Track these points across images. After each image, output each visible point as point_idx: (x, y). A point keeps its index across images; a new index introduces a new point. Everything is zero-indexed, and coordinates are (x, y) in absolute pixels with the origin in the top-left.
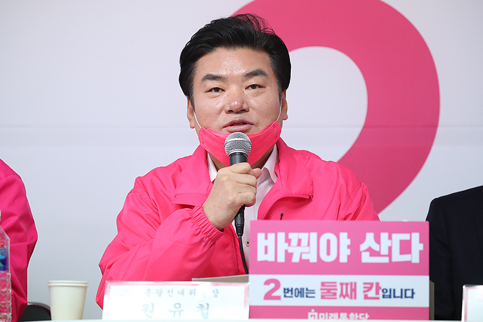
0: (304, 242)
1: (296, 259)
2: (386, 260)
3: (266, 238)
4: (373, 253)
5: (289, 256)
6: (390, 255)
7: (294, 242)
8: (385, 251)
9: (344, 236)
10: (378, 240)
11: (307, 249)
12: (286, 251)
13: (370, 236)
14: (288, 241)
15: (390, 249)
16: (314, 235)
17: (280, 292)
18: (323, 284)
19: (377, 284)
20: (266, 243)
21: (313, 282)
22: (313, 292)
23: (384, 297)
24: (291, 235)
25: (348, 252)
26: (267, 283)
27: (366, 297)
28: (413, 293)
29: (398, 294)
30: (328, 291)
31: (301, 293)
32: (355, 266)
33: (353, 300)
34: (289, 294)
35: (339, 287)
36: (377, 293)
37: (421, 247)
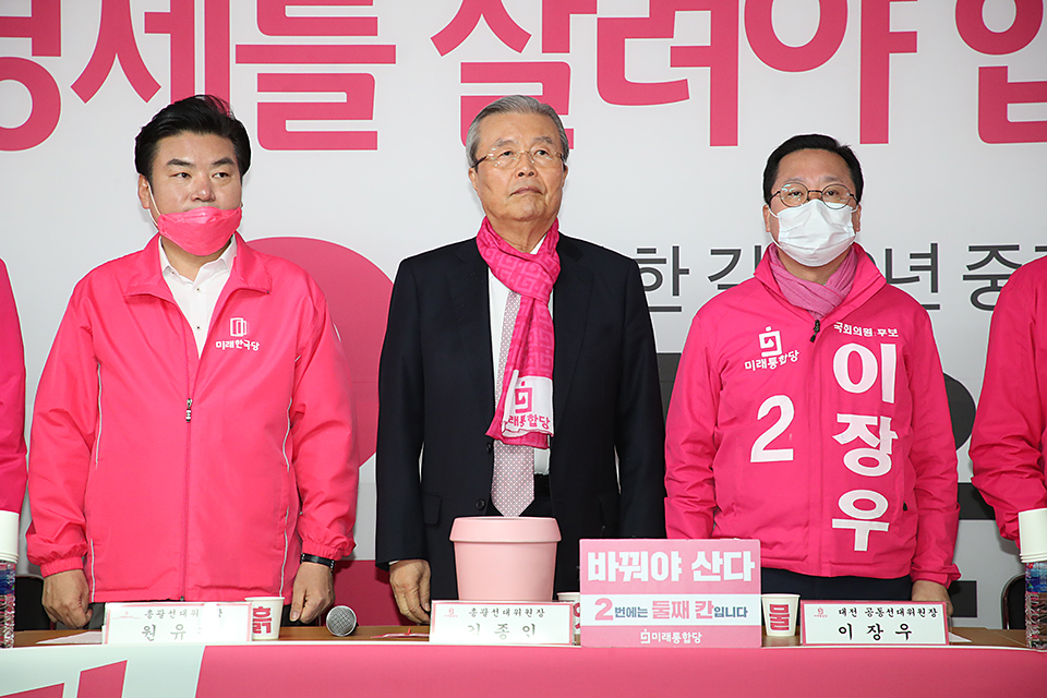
0: (635, 562)
1: (627, 578)
2: (718, 578)
3: (597, 558)
4: (705, 572)
5: (620, 575)
6: (721, 574)
7: (625, 561)
8: (716, 570)
9: (675, 554)
10: (709, 559)
11: (638, 568)
12: (617, 570)
13: (701, 555)
14: (619, 560)
15: (722, 567)
16: (645, 555)
17: (612, 612)
18: (655, 603)
19: (710, 602)
20: (597, 562)
21: (644, 601)
22: (645, 611)
23: (716, 615)
24: (622, 554)
25: (680, 570)
26: (598, 603)
27: (699, 616)
28: (746, 612)
29: (730, 612)
30: (660, 609)
31: (632, 612)
32: (687, 585)
33: (686, 619)
34: (621, 614)
35: (671, 606)
36: (710, 612)
37: (753, 565)
